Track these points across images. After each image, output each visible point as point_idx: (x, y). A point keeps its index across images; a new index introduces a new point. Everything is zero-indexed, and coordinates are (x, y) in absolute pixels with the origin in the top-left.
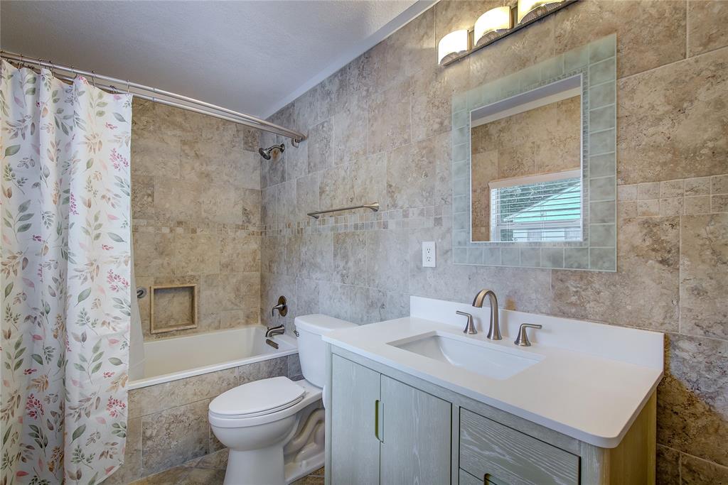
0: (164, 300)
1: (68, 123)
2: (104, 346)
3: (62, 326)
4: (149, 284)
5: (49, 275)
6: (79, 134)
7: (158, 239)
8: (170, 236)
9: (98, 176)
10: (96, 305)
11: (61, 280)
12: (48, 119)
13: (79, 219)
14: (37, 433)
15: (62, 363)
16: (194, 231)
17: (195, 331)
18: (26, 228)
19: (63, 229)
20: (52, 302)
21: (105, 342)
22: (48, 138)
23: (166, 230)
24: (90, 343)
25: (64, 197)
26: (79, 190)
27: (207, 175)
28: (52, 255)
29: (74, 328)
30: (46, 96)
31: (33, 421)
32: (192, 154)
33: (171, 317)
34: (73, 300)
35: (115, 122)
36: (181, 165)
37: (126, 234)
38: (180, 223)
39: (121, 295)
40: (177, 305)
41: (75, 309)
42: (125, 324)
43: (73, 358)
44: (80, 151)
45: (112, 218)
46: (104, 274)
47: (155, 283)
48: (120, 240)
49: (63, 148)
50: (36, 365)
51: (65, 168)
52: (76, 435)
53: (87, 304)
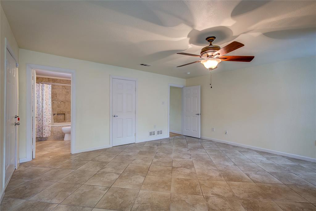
0: (59, 116)
1: (43, 89)
2: (48, 119)
3: (42, 117)
4: (56, 113)
5: (41, 109)
6: (44, 91)
7: (58, 104)
8: (60, 104)
9: (47, 96)
10: (47, 113)
11: (42, 110)
12: (40, 90)
13: (44, 102)
14: (39, 130)
15: (42, 121)
16: (65, 103)
17: (65, 122)
18: (38, 103)
19: (42, 104)
20: (41, 113)
21: (48, 118)
22: (40, 92)
23: (59, 103)
24: (46, 118)
25: (43, 99)
26: (44, 98)
27: (68, 92)
28: (41, 107)
29: (44, 116)
30: (40, 87)
31: (39, 128)
32: (64, 88)
33: (61, 119)
34: (44, 113)
35: (49, 89)
36: (62, 91)
37: (51, 104)
38: (62, 101)
39: (50, 112)
40: (62, 117)
41: (44, 114)
42: (51, 116)
43: (44, 120)
44: (44, 94)
45: (49, 102)
46: (47, 110)
47: (57, 112)
48: (50, 105)
49: (42, 93)
50: (39, 121)
51: (43, 95)
52: (44, 130)
53: (45, 113)
